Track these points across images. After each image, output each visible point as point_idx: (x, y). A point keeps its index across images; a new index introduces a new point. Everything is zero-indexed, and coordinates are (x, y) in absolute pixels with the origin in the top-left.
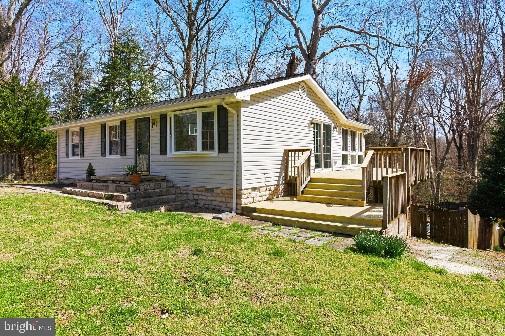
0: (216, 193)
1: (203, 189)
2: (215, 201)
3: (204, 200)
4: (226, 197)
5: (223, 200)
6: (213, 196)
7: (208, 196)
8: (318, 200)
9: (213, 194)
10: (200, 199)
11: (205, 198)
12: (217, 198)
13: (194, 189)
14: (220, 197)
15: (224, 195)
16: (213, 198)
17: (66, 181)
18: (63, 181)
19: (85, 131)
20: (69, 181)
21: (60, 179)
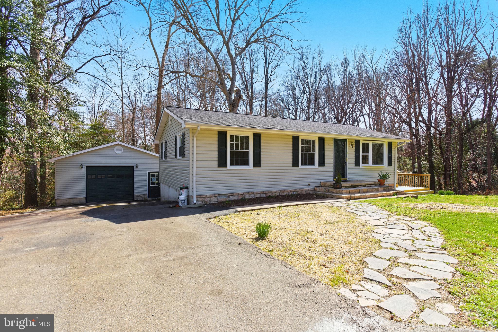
17: (218, 199)
18: (210, 199)
19: (262, 138)
20: (225, 198)
21: (202, 196)
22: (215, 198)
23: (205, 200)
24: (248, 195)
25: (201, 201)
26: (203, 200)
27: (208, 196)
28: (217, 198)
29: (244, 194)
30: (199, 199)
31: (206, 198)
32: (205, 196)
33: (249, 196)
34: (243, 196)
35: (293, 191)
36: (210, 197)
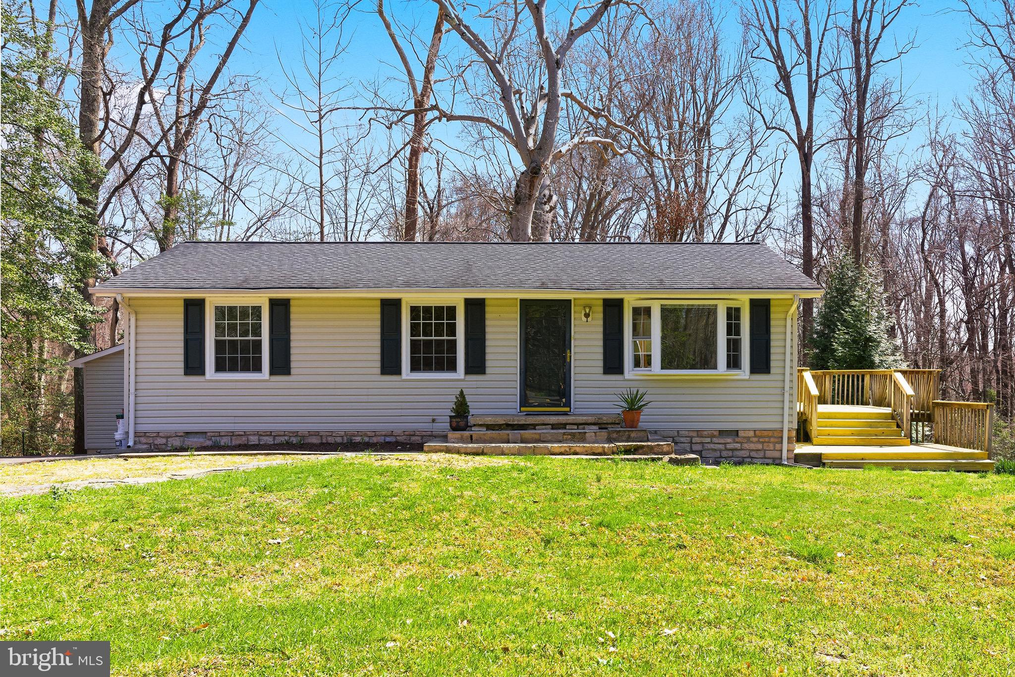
0: (744, 437)
1: (716, 433)
2: (741, 449)
3: (715, 450)
4: (763, 443)
5: (760, 446)
6: (737, 442)
7: (725, 444)
8: (846, 443)
9: (737, 440)
10: (706, 450)
11: (721, 447)
12: (746, 446)
13: (695, 434)
14: (752, 442)
15: (761, 440)
16: (738, 446)
17: (184, 441)
18: (167, 441)
19: (292, 309)
20: (201, 440)
21: (148, 434)
22: (177, 438)
23: (156, 442)
24: (257, 437)
25: (146, 444)
26: (151, 441)
27: (161, 434)
28: (182, 439)
29: (245, 434)
30: (143, 440)
31: (158, 439)
32: (155, 435)
33: (259, 440)
34: (244, 439)
35: (384, 433)
36: (167, 438)
